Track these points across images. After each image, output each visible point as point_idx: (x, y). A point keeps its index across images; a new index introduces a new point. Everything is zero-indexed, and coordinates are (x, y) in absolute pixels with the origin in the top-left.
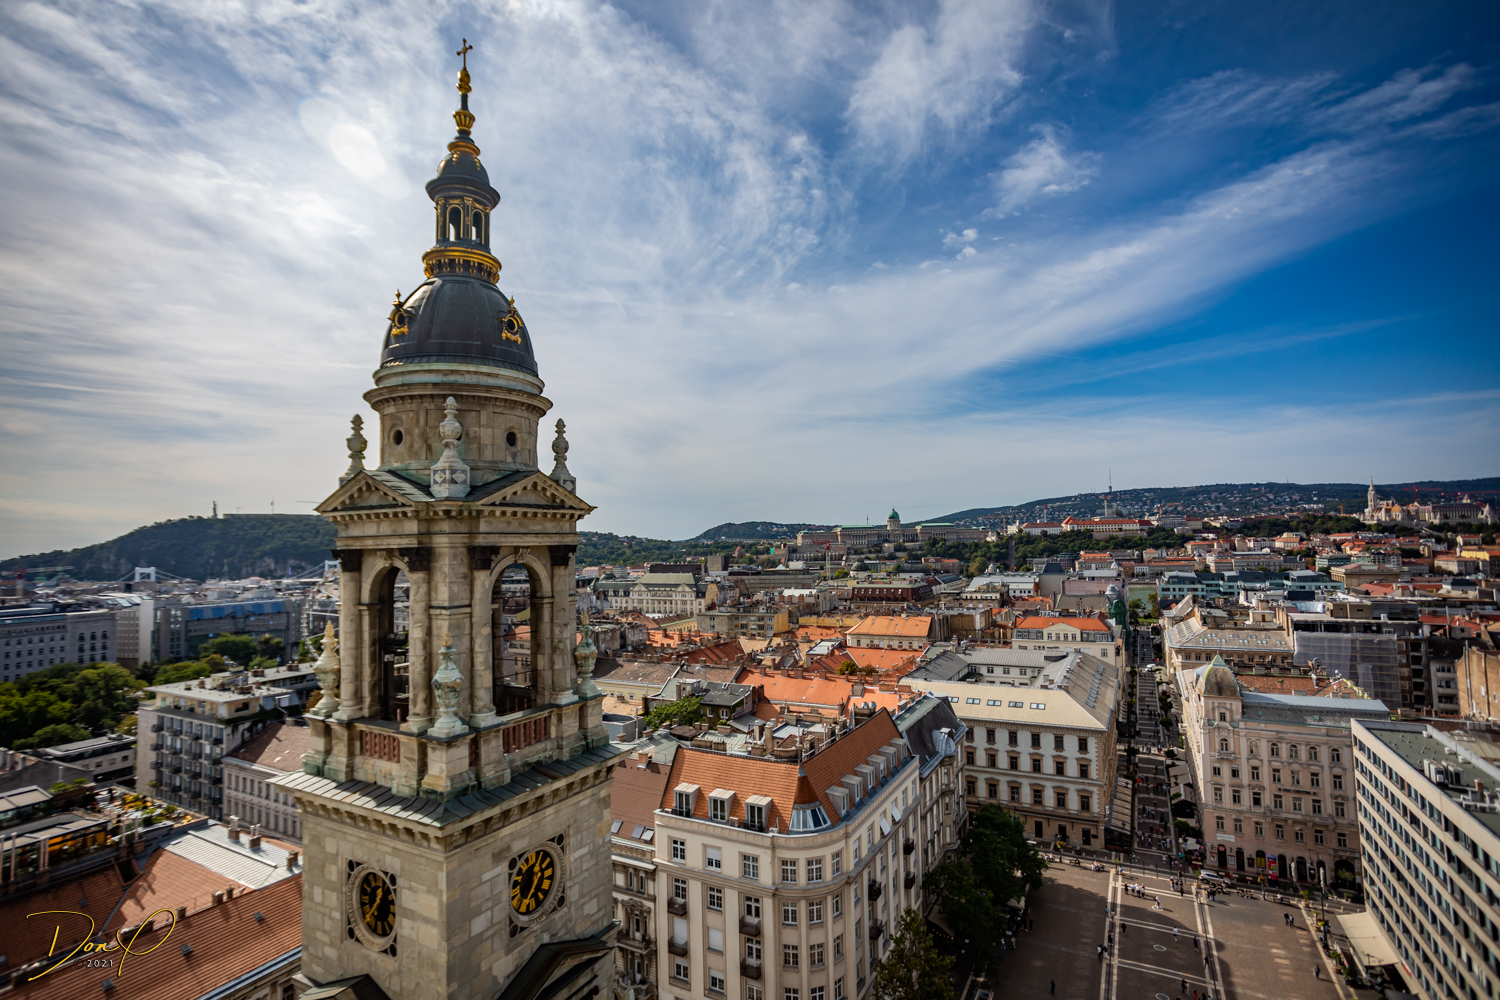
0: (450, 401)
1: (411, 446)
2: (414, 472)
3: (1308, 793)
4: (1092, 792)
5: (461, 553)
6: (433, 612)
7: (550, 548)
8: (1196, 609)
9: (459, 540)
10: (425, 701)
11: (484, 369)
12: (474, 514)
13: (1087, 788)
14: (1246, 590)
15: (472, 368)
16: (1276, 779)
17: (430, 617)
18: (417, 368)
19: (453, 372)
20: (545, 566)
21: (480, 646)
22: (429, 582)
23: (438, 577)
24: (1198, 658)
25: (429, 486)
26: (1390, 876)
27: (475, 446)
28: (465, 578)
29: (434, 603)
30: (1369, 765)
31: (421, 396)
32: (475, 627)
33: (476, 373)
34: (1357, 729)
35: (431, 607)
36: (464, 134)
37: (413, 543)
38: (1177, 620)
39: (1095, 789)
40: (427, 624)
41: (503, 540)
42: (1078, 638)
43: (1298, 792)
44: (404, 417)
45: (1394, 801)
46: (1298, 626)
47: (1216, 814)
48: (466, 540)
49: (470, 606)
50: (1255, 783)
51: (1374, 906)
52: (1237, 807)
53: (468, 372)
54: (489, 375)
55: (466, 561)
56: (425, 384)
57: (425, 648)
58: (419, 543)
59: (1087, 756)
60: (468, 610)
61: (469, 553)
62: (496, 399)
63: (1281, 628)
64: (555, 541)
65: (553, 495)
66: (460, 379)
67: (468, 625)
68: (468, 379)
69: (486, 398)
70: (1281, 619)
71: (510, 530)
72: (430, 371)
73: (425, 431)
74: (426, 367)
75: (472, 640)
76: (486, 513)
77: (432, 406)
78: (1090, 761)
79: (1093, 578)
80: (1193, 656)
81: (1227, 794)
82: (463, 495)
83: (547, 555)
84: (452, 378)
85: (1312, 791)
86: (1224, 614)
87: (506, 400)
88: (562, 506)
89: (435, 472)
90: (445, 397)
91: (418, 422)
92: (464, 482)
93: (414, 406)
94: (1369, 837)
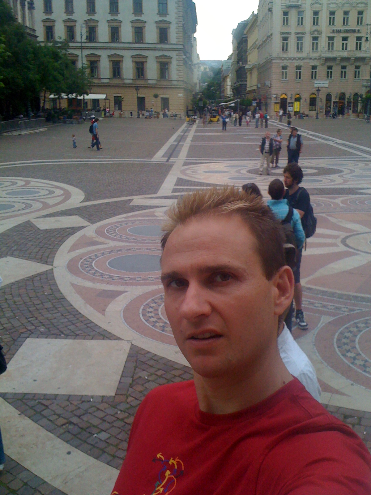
3: (354, 31)
4: (171, 58)
13: (167, 53)
16: (332, 21)
39: (173, 54)
43: (347, 31)
47: (282, 64)
50: (315, 28)
52: (299, 55)
59: (167, 19)
78: (170, 23)
81: (292, 42)
85: (357, 29)
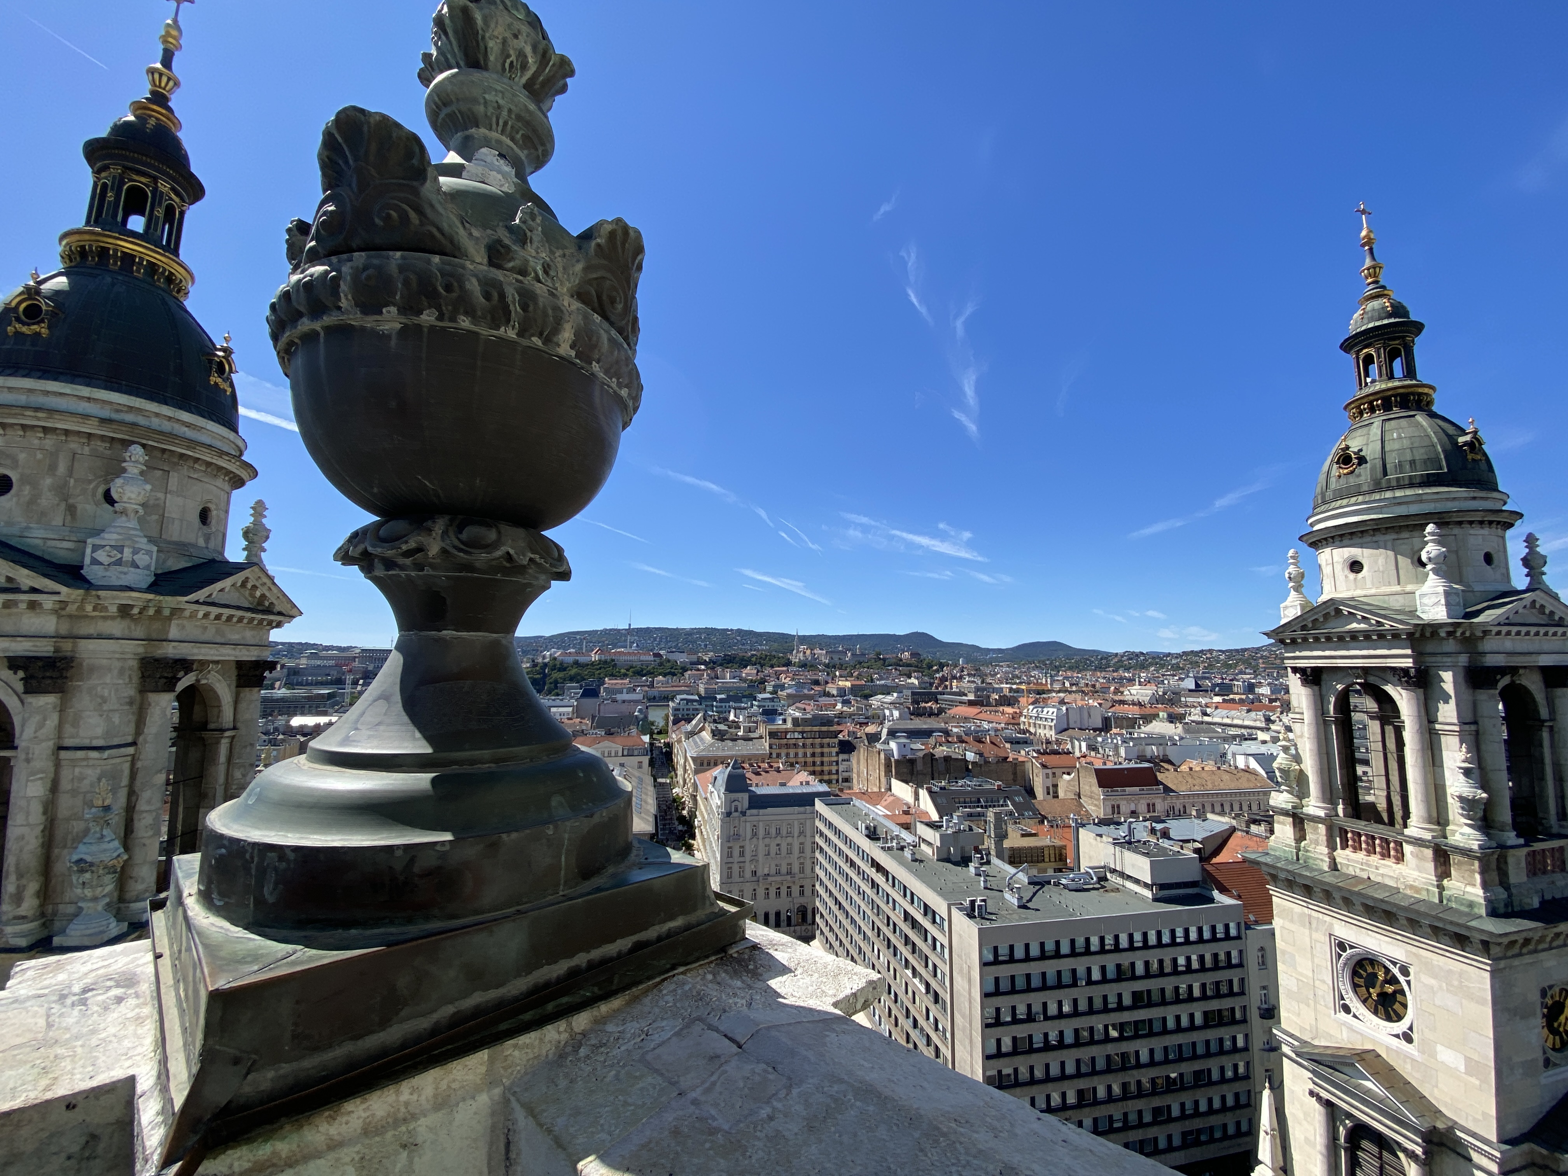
0: (137, 451)
1: (33, 501)
2: (39, 542)
5: (130, 669)
6: (63, 754)
7: (240, 664)
8: (707, 725)
9: (133, 649)
10: (38, 894)
11: (185, 416)
12: (166, 612)
14: (735, 709)
15: (166, 410)
16: (767, 852)
17: (58, 765)
18: (68, 391)
19: (131, 409)
20: (229, 686)
21: (149, 802)
22: (62, 710)
23: (83, 702)
24: (709, 764)
25: (81, 567)
26: (835, 908)
27: (155, 517)
28: (131, 703)
29: (68, 742)
30: (826, 831)
31: (67, 432)
32: (139, 776)
33: (170, 419)
34: (819, 805)
35: (61, 748)
36: (159, 98)
37: (45, 648)
38: (691, 735)
40: (52, 775)
41: (195, 651)
42: (620, 754)
44: (22, 456)
45: (841, 853)
46: (773, 735)
48: (141, 650)
49: (134, 744)
50: (754, 858)
51: (822, 933)
53: (157, 415)
54: (188, 425)
55: (136, 679)
56: (86, 416)
57: (45, 813)
58: (57, 651)
60: (131, 750)
61: (140, 668)
62: (197, 460)
63: (761, 737)
64: (249, 655)
65: (263, 596)
66: (141, 420)
67: (127, 772)
68: (155, 423)
69: (182, 455)
70: (762, 730)
71: (207, 636)
72: (89, 399)
73: (66, 483)
74: (85, 391)
75: (132, 793)
76: (187, 613)
77: (87, 450)
79: (624, 702)
80: (704, 764)
81: (736, 870)
82: (145, 585)
83: (234, 673)
84: (130, 418)
86: (726, 728)
87: (208, 464)
88: (269, 611)
89: (96, 548)
90: (126, 444)
91: (53, 468)
92: (148, 567)
93: (49, 442)
94: (822, 883)
